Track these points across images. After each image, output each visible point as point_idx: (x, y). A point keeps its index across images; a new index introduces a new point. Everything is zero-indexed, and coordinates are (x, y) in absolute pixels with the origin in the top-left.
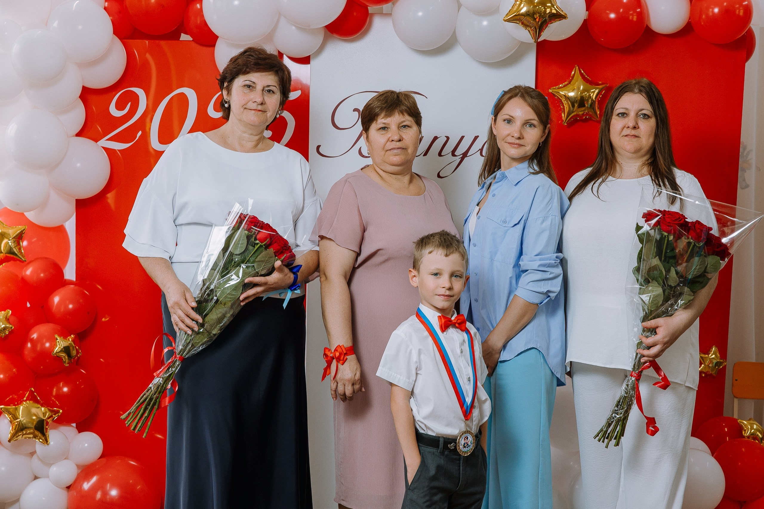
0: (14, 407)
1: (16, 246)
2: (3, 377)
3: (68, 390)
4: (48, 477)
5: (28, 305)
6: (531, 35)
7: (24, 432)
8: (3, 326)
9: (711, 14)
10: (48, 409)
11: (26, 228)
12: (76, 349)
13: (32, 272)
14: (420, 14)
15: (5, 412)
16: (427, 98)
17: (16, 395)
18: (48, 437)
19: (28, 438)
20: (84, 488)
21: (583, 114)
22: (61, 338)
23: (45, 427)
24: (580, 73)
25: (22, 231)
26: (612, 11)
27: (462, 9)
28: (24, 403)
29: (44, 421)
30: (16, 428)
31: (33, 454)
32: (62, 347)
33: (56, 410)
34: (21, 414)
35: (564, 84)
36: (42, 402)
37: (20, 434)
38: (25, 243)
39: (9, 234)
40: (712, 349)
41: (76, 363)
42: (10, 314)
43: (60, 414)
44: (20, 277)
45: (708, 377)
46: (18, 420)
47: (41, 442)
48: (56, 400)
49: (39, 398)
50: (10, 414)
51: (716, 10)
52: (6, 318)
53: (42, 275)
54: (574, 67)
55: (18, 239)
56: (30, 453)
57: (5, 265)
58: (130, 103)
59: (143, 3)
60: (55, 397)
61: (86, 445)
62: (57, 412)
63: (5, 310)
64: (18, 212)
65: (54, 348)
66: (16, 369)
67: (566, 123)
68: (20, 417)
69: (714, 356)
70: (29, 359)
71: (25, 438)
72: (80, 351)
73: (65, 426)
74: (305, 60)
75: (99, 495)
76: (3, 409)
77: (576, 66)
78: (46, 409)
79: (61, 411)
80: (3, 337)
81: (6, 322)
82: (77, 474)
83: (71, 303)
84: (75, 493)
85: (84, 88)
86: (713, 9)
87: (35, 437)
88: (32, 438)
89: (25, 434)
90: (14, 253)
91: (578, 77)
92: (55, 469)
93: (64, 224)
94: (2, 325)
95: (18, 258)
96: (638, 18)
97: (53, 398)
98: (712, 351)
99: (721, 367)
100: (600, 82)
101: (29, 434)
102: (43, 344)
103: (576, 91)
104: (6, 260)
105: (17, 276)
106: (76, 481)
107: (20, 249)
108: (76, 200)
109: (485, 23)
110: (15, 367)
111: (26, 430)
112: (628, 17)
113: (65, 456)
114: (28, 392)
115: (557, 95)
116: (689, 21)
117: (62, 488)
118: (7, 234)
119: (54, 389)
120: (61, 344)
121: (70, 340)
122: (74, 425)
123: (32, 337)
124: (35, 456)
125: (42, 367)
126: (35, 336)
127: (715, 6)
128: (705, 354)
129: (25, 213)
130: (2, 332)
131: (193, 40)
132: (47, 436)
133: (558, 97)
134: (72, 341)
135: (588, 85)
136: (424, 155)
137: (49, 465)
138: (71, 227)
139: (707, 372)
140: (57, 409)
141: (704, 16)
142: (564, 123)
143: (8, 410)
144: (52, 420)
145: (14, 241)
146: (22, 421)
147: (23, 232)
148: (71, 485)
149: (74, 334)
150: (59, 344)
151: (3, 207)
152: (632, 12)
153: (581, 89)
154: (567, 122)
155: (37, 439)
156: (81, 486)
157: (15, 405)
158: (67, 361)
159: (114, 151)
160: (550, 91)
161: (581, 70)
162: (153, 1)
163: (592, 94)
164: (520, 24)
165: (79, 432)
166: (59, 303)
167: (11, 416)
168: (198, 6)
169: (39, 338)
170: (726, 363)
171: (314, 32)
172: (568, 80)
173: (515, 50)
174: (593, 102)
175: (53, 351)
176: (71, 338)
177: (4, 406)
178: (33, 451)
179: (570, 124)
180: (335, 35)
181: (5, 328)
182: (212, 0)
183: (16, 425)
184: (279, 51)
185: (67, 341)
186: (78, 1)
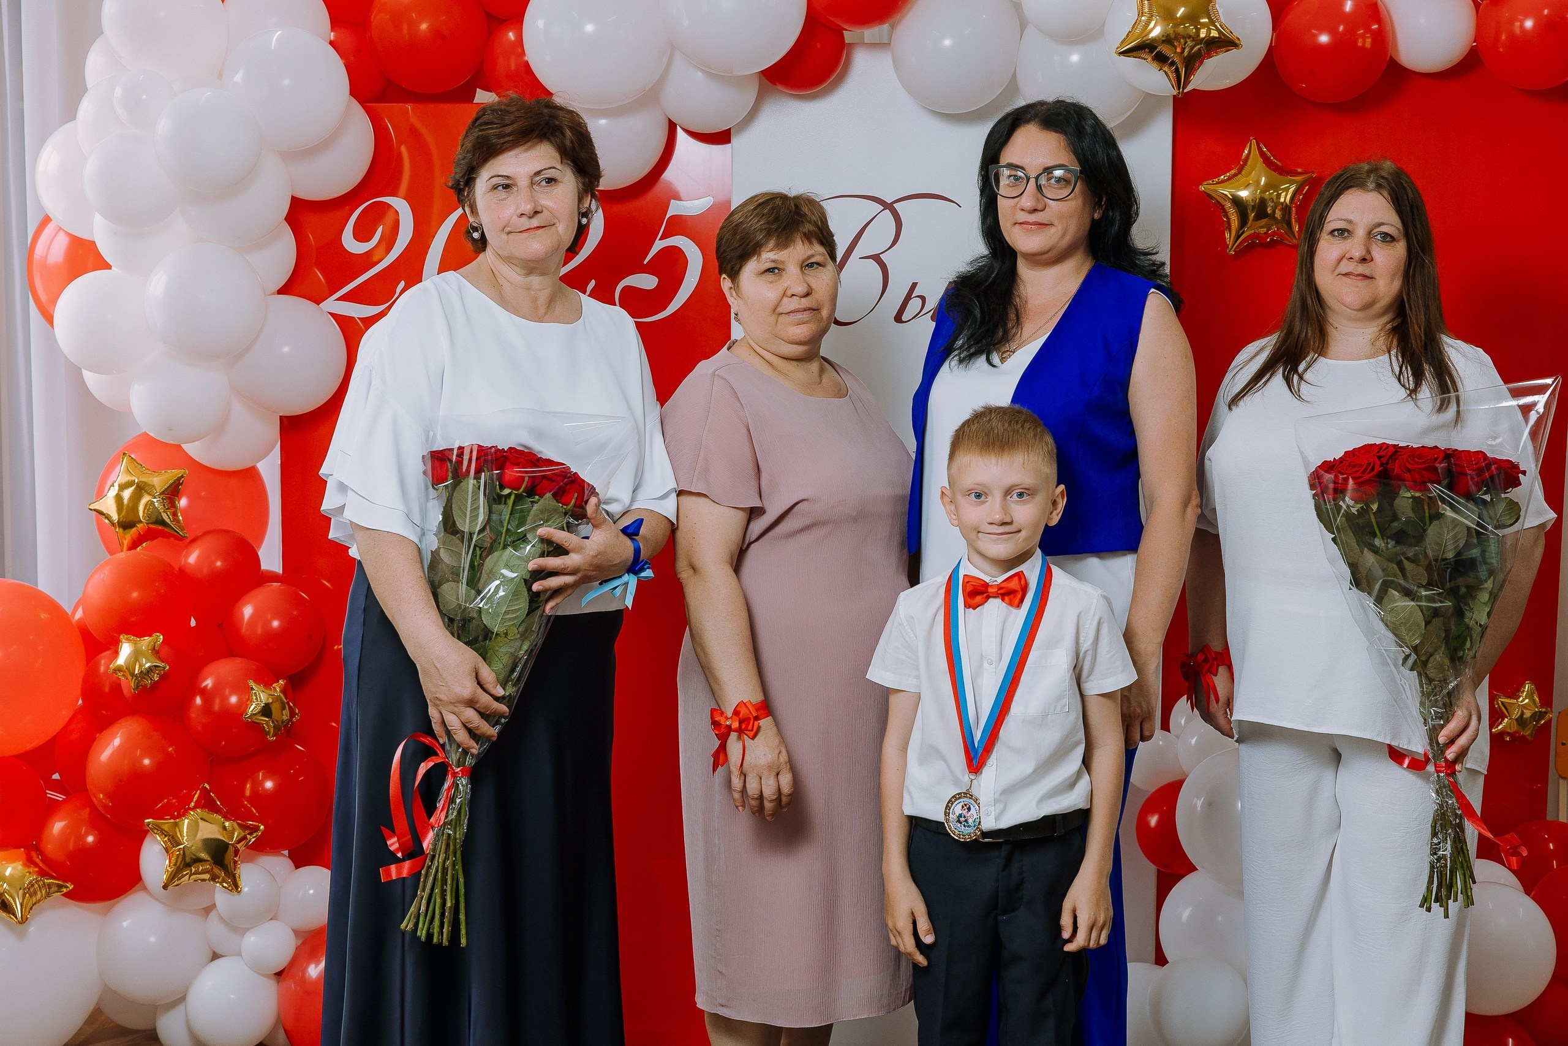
0: (173, 821)
2: (150, 765)
3: (274, 787)
4: (239, 954)
5: (193, 623)
6: (1170, 80)
7: (193, 870)
8: (148, 665)
9: (1517, 31)
10: (238, 824)
11: (185, 473)
12: (290, 707)
13: (198, 558)
14: (947, 42)
15: (156, 831)
16: (960, 207)
17: (174, 798)
18: (239, 878)
19: (200, 881)
20: (309, 974)
21: (1265, 233)
22: (258, 687)
23: (230, 858)
24: (1259, 153)
25: (179, 479)
26: (1322, 30)
27: (1030, 31)
28: (192, 813)
29: (231, 848)
30: (177, 862)
31: (208, 910)
32: (262, 705)
33: (252, 825)
34: (186, 835)
35: (1228, 174)
36: (225, 810)
37: (184, 873)
38: (183, 502)
39: (153, 486)
40: (1525, 688)
41: (287, 732)
42: (161, 640)
43: (260, 833)
44: (177, 568)
45: (1517, 743)
46: (182, 846)
47: (225, 887)
48: (252, 806)
49: (219, 803)
50: (166, 836)
51: (1529, 24)
52: (153, 649)
53: (219, 564)
54: (1249, 140)
55: (171, 495)
56: (203, 909)
57: (146, 547)
58: (381, 228)
59: (405, 31)
60: (249, 800)
61: (311, 892)
62: (255, 829)
63: (150, 636)
64: (172, 442)
65: (247, 706)
66: (174, 747)
67: (1234, 251)
68: (184, 841)
69: (1527, 701)
70: (200, 729)
71: (195, 881)
72: (297, 711)
73: (272, 855)
74: (722, 138)
76: (150, 826)
77: (1251, 138)
78: (235, 824)
79: (262, 827)
80: (148, 686)
81: (152, 658)
82: (295, 949)
83: (274, 618)
84: (293, 985)
85: (295, 201)
86: (1522, 22)
87: (214, 878)
89: (195, 873)
90: (163, 523)
91: (1255, 159)
92: (252, 939)
93: (257, 465)
94: (146, 663)
95: (172, 531)
96: (1373, 43)
97: (246, 803)
98: (1523, 691)
99: (1542, 722)
100: (1300, 170)
101: (203, 872)
102: (225, 699)
103: (1251, 188)
104: (149, 535)
105: (170, 566)
106: (293, 962)
107: (175, 514)
108: (281, 417)
109: (1075, 58)
110: (171, 745)
111: (197, 864)
112: (1356, 42)
113: (272, 914)
114: (199, 791)
115: (1215, 196)
116: (1473, 45)
117: (267, 976)
118: (149, 485)
119: (247, 785)
121: (278, 690)
122: (286, 853)
123: (204, 685)
124: (213, 914)
125: (223, 743)
126: (209, 683)
127: (1527, 17)
128: (1510, 697)
129: (185, 446)
130: (146, 677)
132: (237, 876)
133: (1216, 199)
134: (281, 692)
135: (1275, 174)
137: (242, 931)
138: (270, 470)
139: (1515, 732)
140: (257, 824)
141: (1504, 37)
142: (1230, 251)
143: (161, 828)
144: (246, 845)
145: (162, 499)
146: (189, 848)
147: (181, 481)
148: (284, 969)
149: (283, 678)
150: (257, 699)
151: (142, 432)
152: (1362, 31)
153: (1262, 183)
154: (1236, 247)
155: (218, 882)
156: (304, 971)
157: (174, 818)
158: (272, 730)
159: (353, 320)
160: (1202, 188)
161: (1262, 145)
162: (424, 26)
163: (1283, 194)
164: (1150, 59)
165: (297, 868)
166: (252, 617)
167: (166, 839)
168: (511, 36)
169: (217, 687)
170: (1551, 715)
171: (739, 82)
172: (1237, 166)
173: (1132, 110)
174: (1286, 209)
175: (245, 711)
176: (279, 686)
177: (153, 819)
178: (211, 903)
179: (1241, 252)
180: (780, 88)
181: (151, 669)
182: (541, 23)
183: (178, 855)
184: (670, 121)
185: (270, 692)
186: (280, 32)
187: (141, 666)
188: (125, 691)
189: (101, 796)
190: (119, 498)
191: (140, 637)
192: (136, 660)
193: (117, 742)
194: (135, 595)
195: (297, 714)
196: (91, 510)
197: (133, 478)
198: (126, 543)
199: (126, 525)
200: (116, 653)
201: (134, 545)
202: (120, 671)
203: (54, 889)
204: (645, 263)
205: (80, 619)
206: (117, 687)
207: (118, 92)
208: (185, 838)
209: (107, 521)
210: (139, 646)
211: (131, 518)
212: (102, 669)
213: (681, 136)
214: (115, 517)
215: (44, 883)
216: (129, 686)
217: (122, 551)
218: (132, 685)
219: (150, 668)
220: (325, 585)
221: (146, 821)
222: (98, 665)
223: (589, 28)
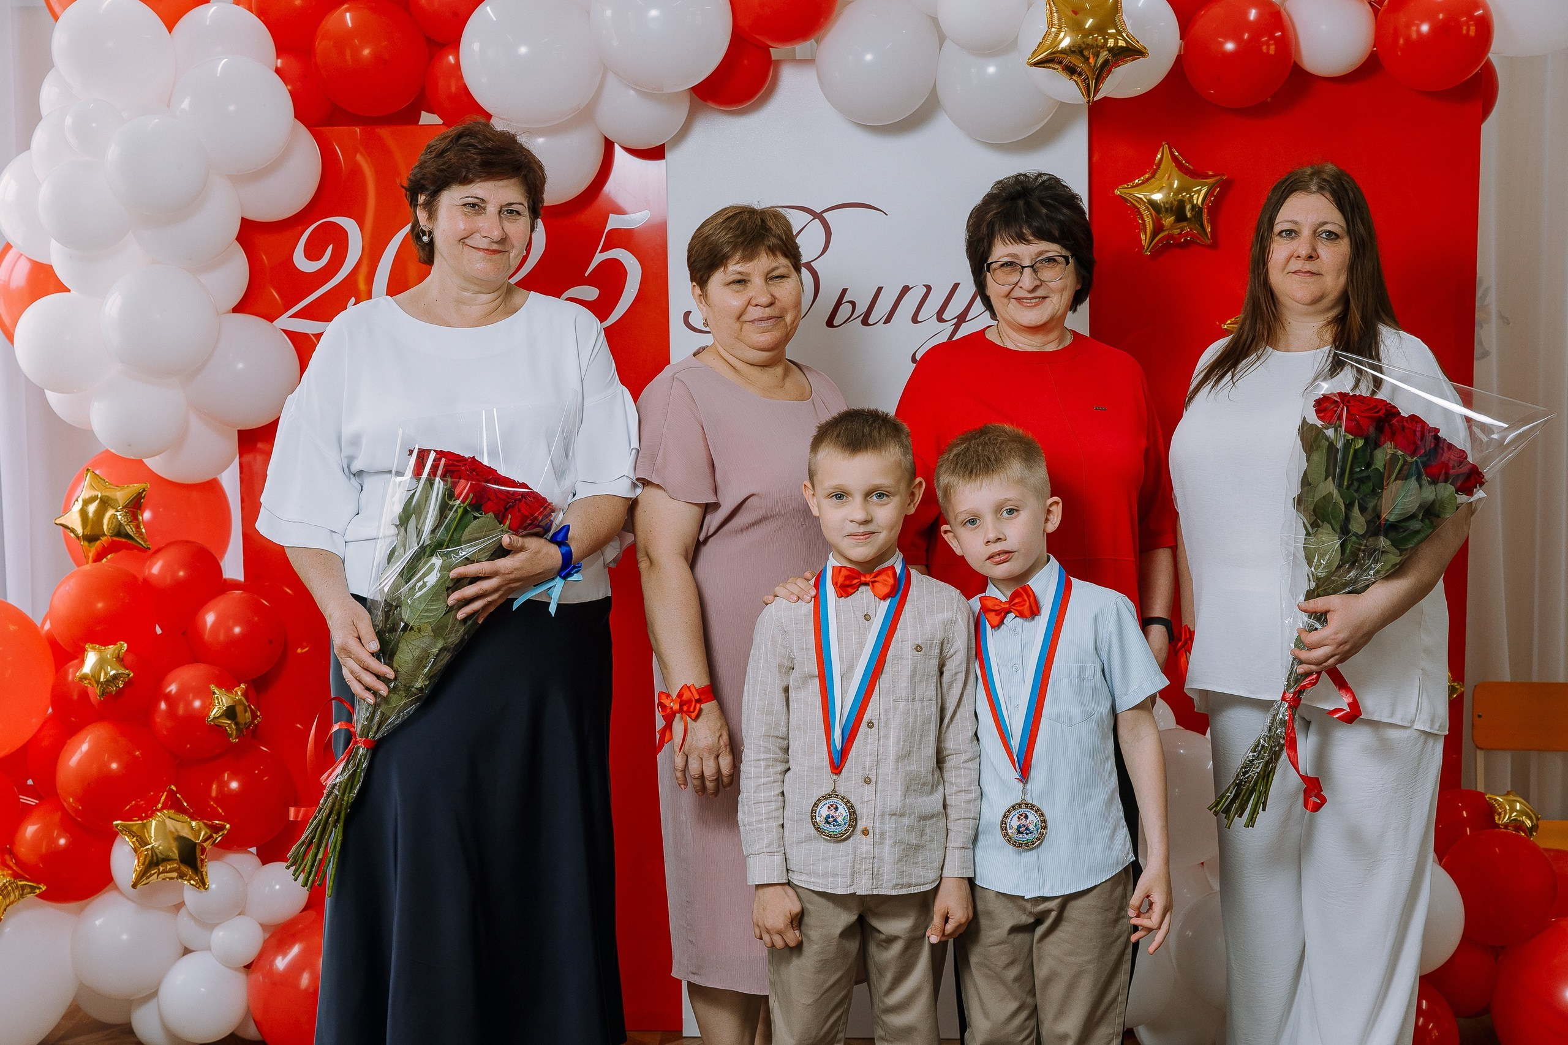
0: (140, 822)
1: (130, 522)
2: (117, 769)
3: (238, 788)
4: (209, 949)
5: (159, 631)
6: (1080, 89)
7: (161, 869)
8: (113, 673)
9: (1414, 36)
10: (204, 823)
11: (146, 487)
12: (251, 710)
13: (162, 569)
14: (869, 57)
15: (124, 832)
16: (886, 215)
17: (142, 800)
18: (207, 875)
19: (168, 880)
20: (277, 969)
21: (1179, 234)
22: (220, 691)
23: (198, 857)
24: (1171, 156)
25: (140, 494)
26: (1228, 38)
27: (948, 44)
28: (159, 814)
29: (197, 846)
30: (145, 861)
31: (179, 906)
32: (224, 708)
33: (218, 824)
34: (155, 836)
35: (1142, 178)
36: (191, 810)
37: (153, 872)
38: (147, 515)
39: (116, 500)
41: (251, 734)
42: (125, 650)
43: (226, 832)
44: (141, 578)
46: (149, 846)
47: (192, 885)
48: (218, 806)
49: (185, 804)
50: (134, 837)
51: (1425, 28)
52: (118, 657)
53: (181, 573)
54: (1160, 145)
55: (133, 508)
56: (174, 905)
57: (111, 559)
58: (331, 247)
59: (348, 56)
60: (215, 800)
61: (277, 887)
62: (222, 828)
63: (115, 644)
64: (132, 457)
65: (210, 710)
66: (140, 751)
67: (1150, 251)
68: (152, 841)
70: (165, 733)
71: (163, 879)
72: (259, 714)
73: (237, 853)
74: (656, 153)
75: (305, 980)
76: (119, 828)
77: (1164, 143)
78: (201, 823)
79: (228, 826)
80: (114, 693)
81: (117, 666)
82: (262, 942)
83: (235, 625)
84: (261, 978)
85: (244, 221)
86: (1418, 26)
87: (182, 876)
88: (177, 878)
89: (163, 872)
90: (128, 536)
91: (1167, 164)
92: (221, 934)
93: (218, 477)
94: (111, 671)
95: (133, 543)
96: (1276, 51)
97: (212, 803)
99: (1455, 696)
100: (1210, 173)
101: (171, 871)
102: (189, 704)
103: (1165, 191)
104: (113, 547)
105: (134, 577)
106: (261, 955)
107: (138, 527)
108: (238, 430)
109: (991, 70)
110: (138, 750)
111: (165, 863)
112: (1260, 49)
113: (240, 910)
114: (165, 793)
115: (1130, 199)
116: (1373, 51)
117: (236, 969)
118: (112, 499)
119: (211, 786)
120: (222, 700)
121: (239, 694)
122: (253, 850)
123: (168, 690)
124: (183, 911)
125: (188, 746)
126: (173, 688)
127: (1423, 21)
129: (143, 460)
130: (111, 684)
131: (443, 124)
132: (204, 873)
133: (1131, 202)
134: (242, 695)
135: (1187, 177)
136: (885, 323)
137: (212, 927)
138: (230, 481)
140: (223, 823)
141: (1401, 41)
142: (1146, 252)
143: (130, 830)
144: (212, 844)
145: (126, 513)
146: (157, 848)
147: (143, 495)
148: (253, 962)
149: (245, 682)
150: (219, 703)
151: (103, 449)
152: (1266, 38)
153: (1175, 186)
154: (1152, 248)
155: (186, 880)
156: (272, 962)
157: (142, 819)
158: (235, 732)
159: (306, 336)
160: (1117, 192)
161: (1174, 150)
162: (366, 52)
163: (1194, 196)
164: (1060, 69)
165: (264, 864)
166: (214, 624)
167: (134, 839)
168: (451, 59)
169: (182, 692)
170: (1463, 689)
171: (671, 99)
172: (1150, 170)
173: (1049, 118)
174: (1197, 210)
175: (208, 715)
176: (239, 691)
177: (121, 820)
178: (180, 901)
179: (1157, 252)
180: (711, 104)
181: (116, 677)
182: (476, 46)
183: (146, 855)
184: (606, 139)
185: (232, 696)
186: (226, 60)
187: (106, 674)
188: (92, 699)
189: (71, 800)
190: (83, 513)
191: (105, 646)
192: (102, 668)
193: (85, 747)
194: (100, 605)
195: (259, 716)
196: (56, 524)
197: (94, 493)
198: (91, 555)
199: (91, 539)
200: (82, 662)
201: (98, 558)
202: (86, 679)
203: (27, 890)
204: (586, 275)
205: (48, 630)
206: (84, 694)
207: (69, 120)
208: (153, 839)
209: (72, 535)
210: (104, 653)
211: (97, 532)
212: (70, 677)
213: (619, 153)
214: (80, 531)
215: (17, 885)
216: (95, 693)
217: (87, 563)
218: (98, 692)
219: (114, 675)
220: (287, 592)
221: (115, 823)
222: (66, 674)
223: (523, 50)
